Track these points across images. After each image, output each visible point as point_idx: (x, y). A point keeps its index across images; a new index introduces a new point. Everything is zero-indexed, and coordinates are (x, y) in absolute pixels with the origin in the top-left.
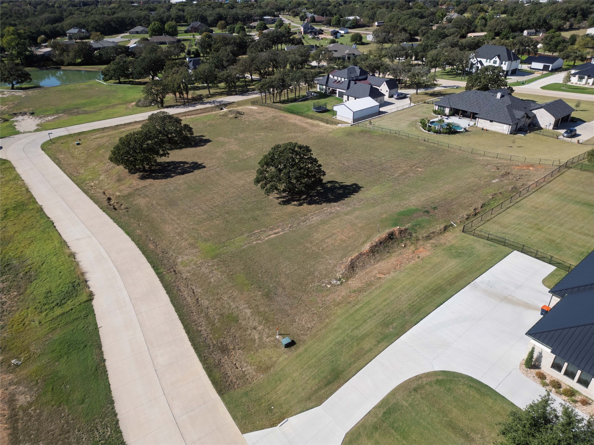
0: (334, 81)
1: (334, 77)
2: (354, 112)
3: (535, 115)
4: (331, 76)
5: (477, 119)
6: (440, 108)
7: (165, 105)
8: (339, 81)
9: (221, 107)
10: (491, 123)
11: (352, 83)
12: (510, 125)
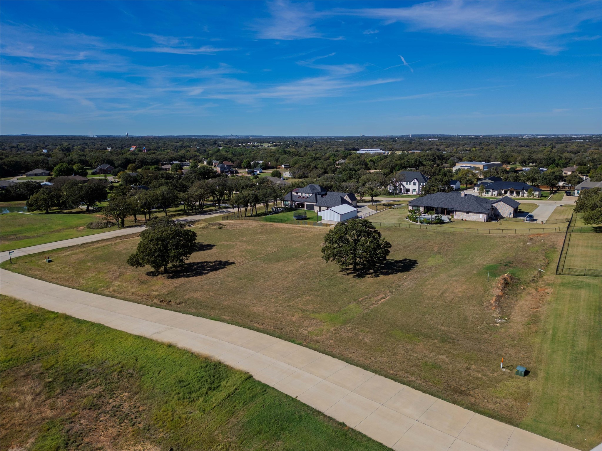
0: (298, 197)
1: (297, 193)
2: (341, 215)
3: (496, 208)
4: (294, 193)
5: (454, 212)
6: (414, 208)
7: (125, 226)
8: (304, 197)
9: (189, 224)
10: (468, 214)
11: (319, 197)
12: (485, 214)
